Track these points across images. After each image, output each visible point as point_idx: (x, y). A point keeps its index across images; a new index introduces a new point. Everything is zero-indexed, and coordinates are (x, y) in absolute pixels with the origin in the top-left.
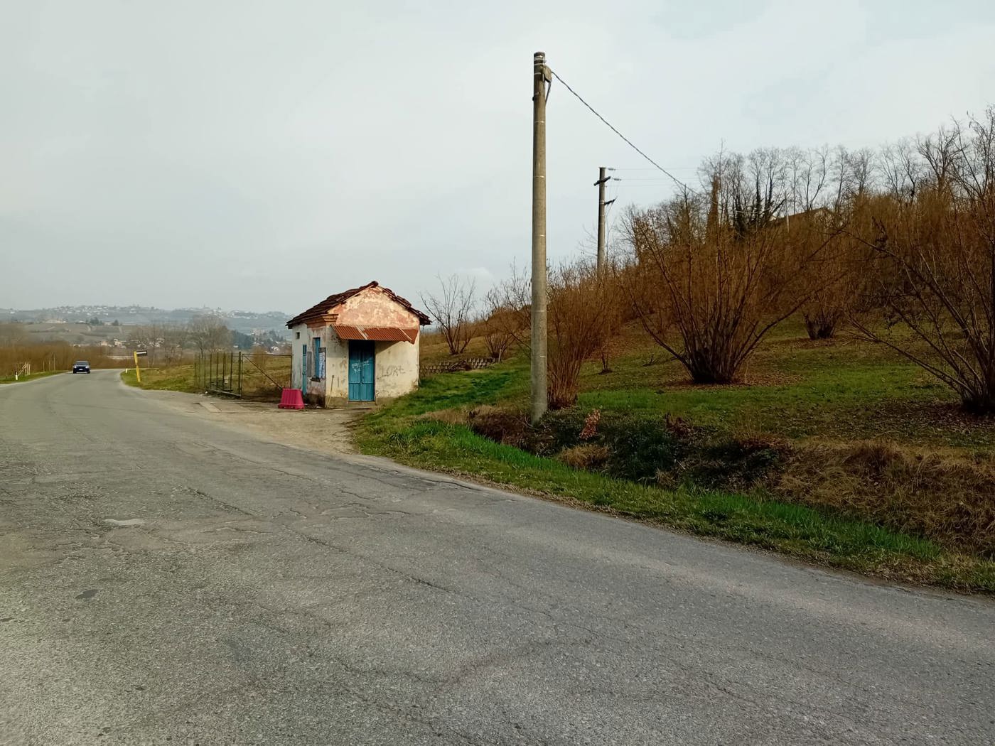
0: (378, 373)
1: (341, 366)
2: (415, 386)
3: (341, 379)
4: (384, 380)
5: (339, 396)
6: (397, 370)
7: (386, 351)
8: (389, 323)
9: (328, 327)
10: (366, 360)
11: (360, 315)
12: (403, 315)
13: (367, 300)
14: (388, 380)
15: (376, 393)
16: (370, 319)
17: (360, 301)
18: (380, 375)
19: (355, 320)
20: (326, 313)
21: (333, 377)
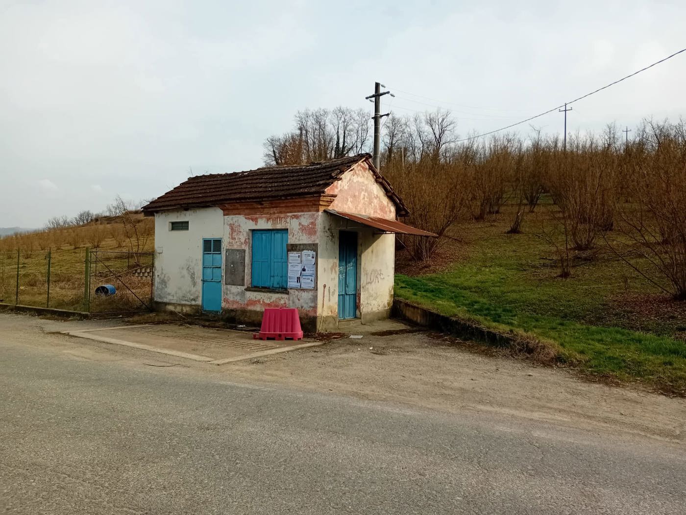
0: (363, 280)
1: (332, 271)
2: (392, 295)
3: (332, 290)
4: (368, 289)
5: (330, 314)
6: (378, 274)
7: (370, 250)
8: (372, 212)
9: (320, 213)
10: (349, 262)
11: (349, 200)
12: (384, 202)
13: (355, 179)
14: (372, 288)
15: (362, 308)
16: (358, 206)
17: (350, 180)
18: (365, 282)
19: (345, 206)
20: (324, 192)
21: (325, 286)
